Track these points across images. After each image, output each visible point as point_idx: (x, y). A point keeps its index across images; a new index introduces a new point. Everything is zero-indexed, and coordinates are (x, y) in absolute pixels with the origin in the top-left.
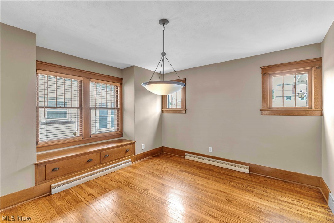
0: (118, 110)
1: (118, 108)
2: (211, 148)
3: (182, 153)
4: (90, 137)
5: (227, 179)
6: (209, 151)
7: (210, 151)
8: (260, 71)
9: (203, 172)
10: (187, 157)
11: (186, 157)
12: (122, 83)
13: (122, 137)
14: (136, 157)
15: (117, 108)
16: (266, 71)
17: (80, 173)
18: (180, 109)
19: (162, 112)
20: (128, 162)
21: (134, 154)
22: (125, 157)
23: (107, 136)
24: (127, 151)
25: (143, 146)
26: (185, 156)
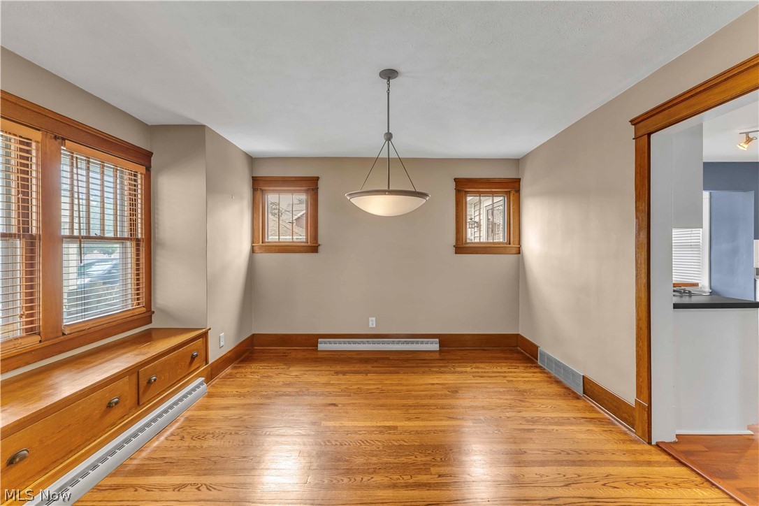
0: (138, 245)
1: (138, 240)
2: (374, 319)
3: (310, 342)
4: (64, 334)
5: (420, 365)
6: (370, 325)
7: (372, 325)
8: (453, 184)
9: (375, 364)
10: (323, 346)
11: (321, 347)
12: (150, 167)
13: (150, 322)
14: (209, 369)
15: (132, 237)
16: (463, 187)
17: (90, 450)
18: (302, 242)
19: (253, 250)
20: (198, 387)
21: (207, 363)
22: (189, 374)
23: (115, 323)
24: (193, 358)
25: (221, 339)
26: (319, 345)
